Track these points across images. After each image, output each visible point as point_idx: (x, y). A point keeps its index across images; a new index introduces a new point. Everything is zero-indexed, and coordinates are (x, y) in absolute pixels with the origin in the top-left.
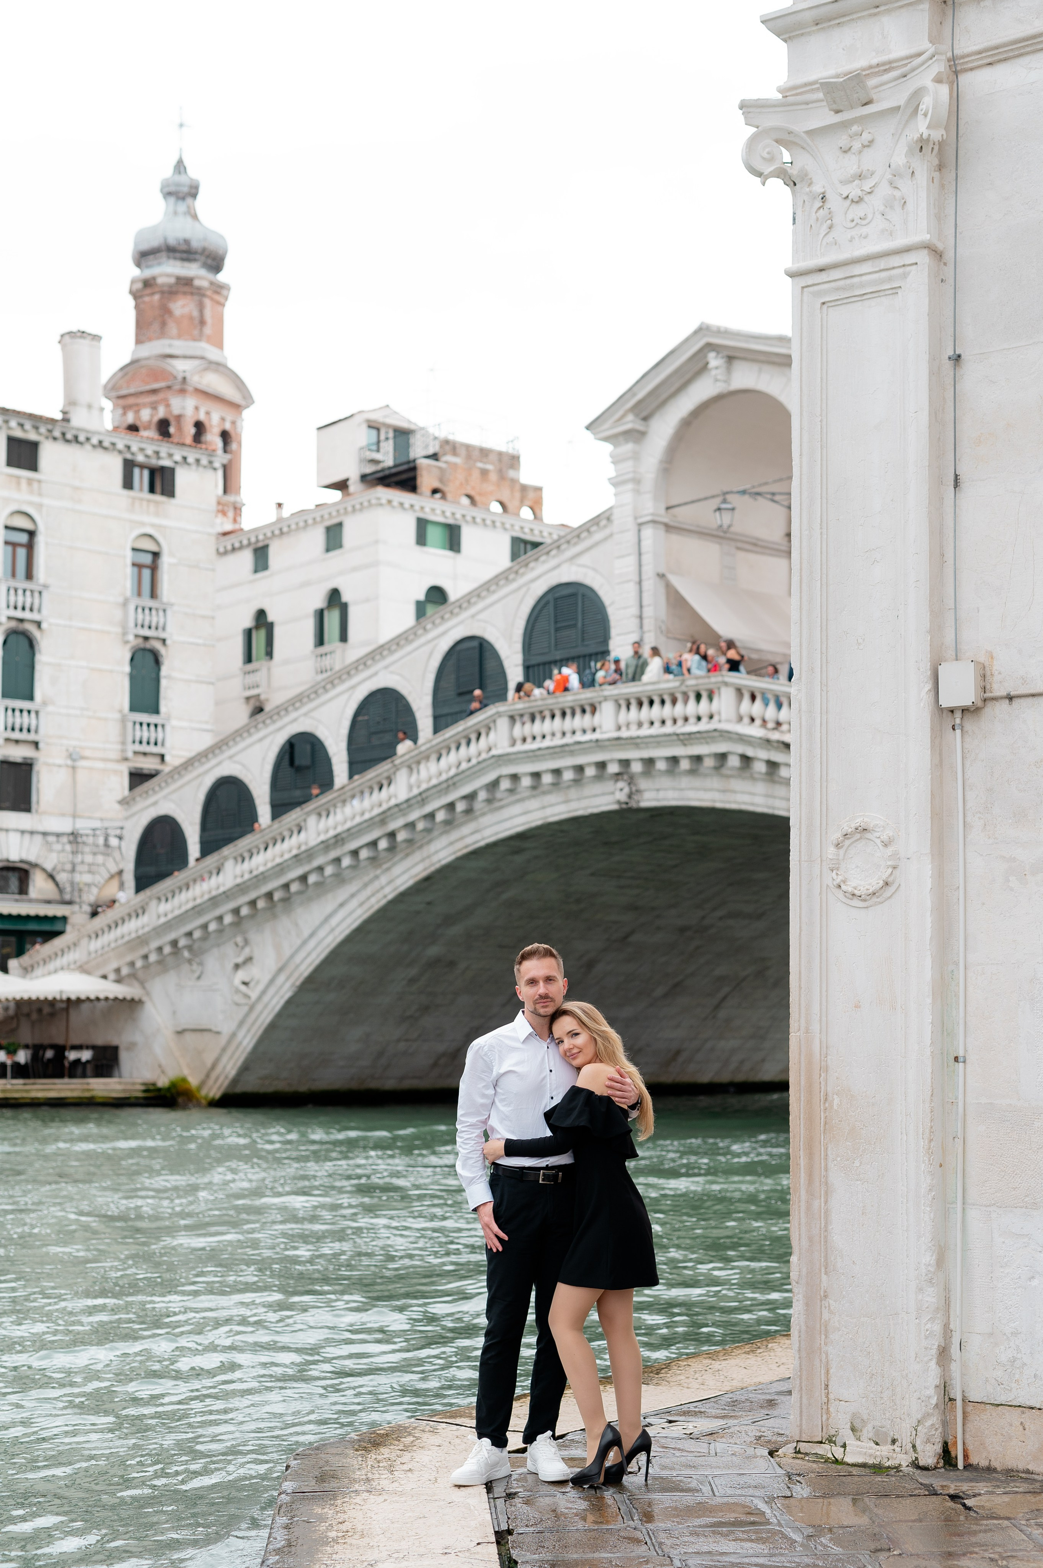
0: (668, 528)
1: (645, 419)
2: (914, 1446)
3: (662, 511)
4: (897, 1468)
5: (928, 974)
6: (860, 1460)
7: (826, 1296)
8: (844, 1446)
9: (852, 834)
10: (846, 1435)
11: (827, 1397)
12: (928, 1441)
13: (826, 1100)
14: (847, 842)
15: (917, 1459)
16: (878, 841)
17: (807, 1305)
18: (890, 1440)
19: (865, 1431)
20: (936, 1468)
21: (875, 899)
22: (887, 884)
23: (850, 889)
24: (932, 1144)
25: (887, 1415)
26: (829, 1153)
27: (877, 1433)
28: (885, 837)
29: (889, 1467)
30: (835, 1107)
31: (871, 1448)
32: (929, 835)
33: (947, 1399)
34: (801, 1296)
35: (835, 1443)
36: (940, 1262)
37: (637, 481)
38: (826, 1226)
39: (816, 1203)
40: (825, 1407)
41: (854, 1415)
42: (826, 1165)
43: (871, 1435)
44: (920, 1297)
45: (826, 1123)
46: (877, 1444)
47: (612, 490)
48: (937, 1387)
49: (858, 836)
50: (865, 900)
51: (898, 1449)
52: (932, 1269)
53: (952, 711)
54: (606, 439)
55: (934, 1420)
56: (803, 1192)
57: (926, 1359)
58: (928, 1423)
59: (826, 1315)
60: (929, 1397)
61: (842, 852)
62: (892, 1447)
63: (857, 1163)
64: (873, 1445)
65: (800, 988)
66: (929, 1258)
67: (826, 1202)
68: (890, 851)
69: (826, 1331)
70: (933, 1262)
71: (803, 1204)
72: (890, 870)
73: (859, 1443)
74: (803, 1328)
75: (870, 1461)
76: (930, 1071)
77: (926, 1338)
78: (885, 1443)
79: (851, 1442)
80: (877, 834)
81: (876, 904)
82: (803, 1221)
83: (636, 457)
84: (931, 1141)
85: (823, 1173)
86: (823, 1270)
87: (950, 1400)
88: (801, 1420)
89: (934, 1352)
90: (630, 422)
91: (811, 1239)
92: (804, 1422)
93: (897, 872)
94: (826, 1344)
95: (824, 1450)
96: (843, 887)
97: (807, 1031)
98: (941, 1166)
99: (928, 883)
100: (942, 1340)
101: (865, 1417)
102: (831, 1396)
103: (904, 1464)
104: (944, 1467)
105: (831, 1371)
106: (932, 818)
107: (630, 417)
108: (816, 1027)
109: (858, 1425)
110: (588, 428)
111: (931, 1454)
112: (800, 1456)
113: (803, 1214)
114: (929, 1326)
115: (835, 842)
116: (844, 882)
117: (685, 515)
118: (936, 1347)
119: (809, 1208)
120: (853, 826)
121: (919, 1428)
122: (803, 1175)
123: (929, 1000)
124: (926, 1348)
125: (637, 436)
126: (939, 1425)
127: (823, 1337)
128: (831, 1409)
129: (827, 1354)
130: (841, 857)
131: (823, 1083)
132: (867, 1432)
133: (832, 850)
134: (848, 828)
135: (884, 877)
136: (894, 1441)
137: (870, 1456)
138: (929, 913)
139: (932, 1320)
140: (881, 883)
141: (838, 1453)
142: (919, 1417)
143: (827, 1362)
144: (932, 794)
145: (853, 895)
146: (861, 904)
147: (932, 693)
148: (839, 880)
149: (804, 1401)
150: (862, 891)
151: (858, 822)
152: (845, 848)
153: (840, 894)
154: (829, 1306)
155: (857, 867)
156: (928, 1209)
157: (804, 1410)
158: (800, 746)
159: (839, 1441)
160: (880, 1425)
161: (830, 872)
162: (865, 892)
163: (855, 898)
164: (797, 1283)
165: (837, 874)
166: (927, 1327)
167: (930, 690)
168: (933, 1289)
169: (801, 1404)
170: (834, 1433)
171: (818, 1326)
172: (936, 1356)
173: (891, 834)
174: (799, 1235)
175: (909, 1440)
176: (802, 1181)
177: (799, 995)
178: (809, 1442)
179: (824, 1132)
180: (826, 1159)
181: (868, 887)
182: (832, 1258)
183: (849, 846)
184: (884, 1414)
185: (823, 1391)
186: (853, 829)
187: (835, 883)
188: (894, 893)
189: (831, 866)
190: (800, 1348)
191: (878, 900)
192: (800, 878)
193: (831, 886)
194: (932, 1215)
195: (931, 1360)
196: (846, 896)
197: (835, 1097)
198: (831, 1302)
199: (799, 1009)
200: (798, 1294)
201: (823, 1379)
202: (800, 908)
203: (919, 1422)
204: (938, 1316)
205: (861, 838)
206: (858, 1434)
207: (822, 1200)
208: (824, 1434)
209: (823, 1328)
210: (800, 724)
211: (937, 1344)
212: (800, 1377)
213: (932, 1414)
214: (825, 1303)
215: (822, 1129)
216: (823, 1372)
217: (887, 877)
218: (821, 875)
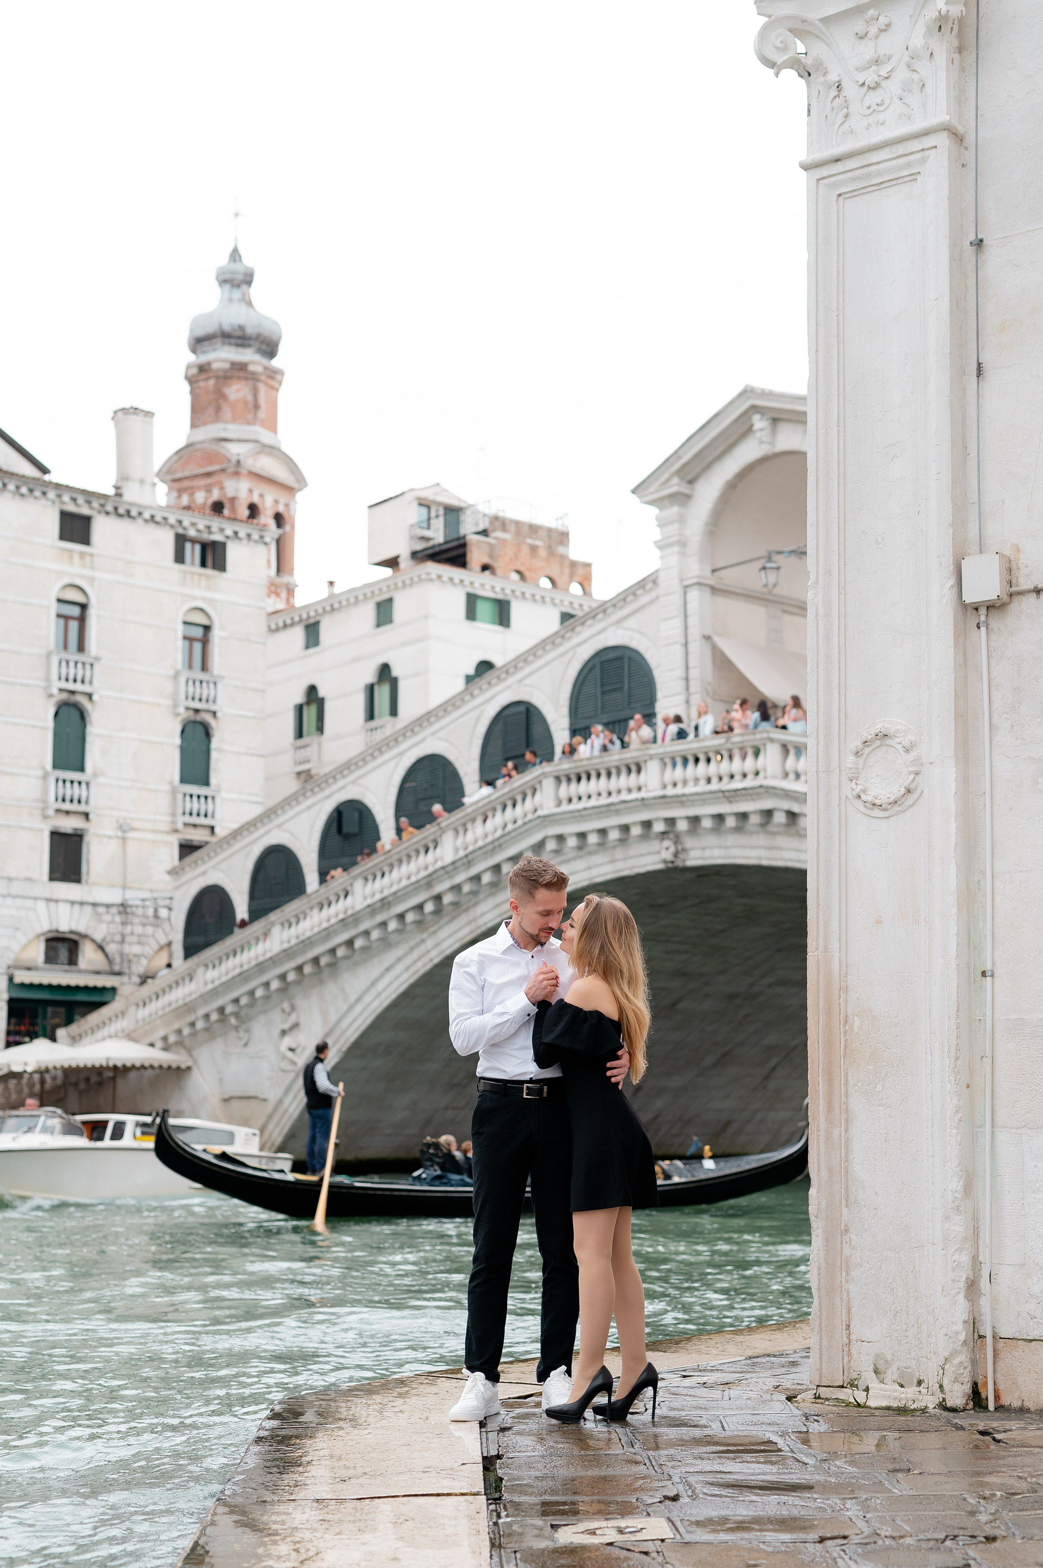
0: (715, 590)
1: (691, 482)
2: (941, 1387)
3: (708, 573)
4: (924, 1410)
5: (953, 883)
6: (884, 1404)
7: (847, 1231)
8: (867, 1390)
9: (872, 741)
10: (869, 1378)
11: (849, 1338)
12: (956, 1380)
13: (846, 1022)
14: (867, 750)
15: (944, 1400)
16: (899, 747)
17: (827, 1240)
18: (915, 1381)
19: (889, 1373)
20: (964, 1410)
21: (896, 808)
22: (909, 791)
23: (870, 799)
24: (959, 1063)
25: (913, 1355)
26: (850, 1078)
27: (902, 1374)
28: (906, 743)
29: (914, 1409)
30: (856, 1029)
31: (895, 1391)
32: (953, 736)
33: (976, 1337)
34: (820, 1231)
35: (857, 1387)
36: (968, 1189)
37: (682, 544)
38: (847, 1156)
39: (836, 1132)
40: (846, 1349)
41: (878, 1357)
42: (847, 1091)
43: (895, 1377)
44: (947, 1226)
45: (846, 1047)
46: (902, 1386)
48: (965, 1322)
49: (878, 743)
50: (886, 810)
51: (924, 1391)
52: (959, 1196)
53: (977, 609)
54: (652, 503)
55: (963, 1358)
56: (822, 1121)
57: (953, 1292)
58: (956, 1361)
59: (847, 1251)
60: (957, 1333)
61: (861, 760)
62: (918, 1389)
63: (879, 1088)
64: (898, 1387)
65: (818, 904)
66: (955, 1185)
67: (847, 1130)
68: (912, 756)
69: (847, 1267)
70: (960, 1188)
71: (822, 1133)
72: (912, 776)
73: (883, 1385)
74: (823, 1265)
75: (895, 1404)
76: (955, 985)
77: (954, 1269)
78: (911, 1385)
79: (874, 1385)
80: (898, 740)
81: (897, 813)
82: (822, 1150)
83: (681, 520)
84: (957, 1059)
85: (843, 1099)
86: (844, 1202)
87: (980, 1337)
88: (821, 1363)
89: (962, 1284)
90: (676, 485)
91: (830, 1170)
92: (824, 1365)
93: (919, 779)
94: (847, 1281)
95: (846, 1394)
96: (863, 797)
97: (826, 950)
98: (968, 1086)
99: (953, 787)
100: (971, 1273)
101: (889, 1358)
102: (853, 1337)
103: (931, 1406)
104: (973, 1409)
105: (853, 1310)
106: (956, 719)
107: (676, 480)
108: (835, 946)
109: (881, 1367)
110: (633, 492)
111: (960, 1394)
112: (819, 1401)
113: (822, 1144)
114: (956, 1257)
115: (854, 750)
116: (864, 791)
117: (730, 577)
118: (964, 1279)
119: (828, 1136)
120: (873, 732)
121: (946, 1367)
122: (822, 1102)
123: (954, 911)
124: (953, 1281)
125: (682, 499)
126: (967, 1363)
127: (844, 1274)
128: (853, 1351)
129: (848, 1292)
130: (861, 766)
131: (843, 1005)
132: (891, 1374)
133: (850, 760)
134: (868, 734)
135: (906, 784)
136: (920, 1383)
137: (895, 1398)
138: (953, 819)
139: (960, 1250)
140: (903, 790)
141: (861, 1397)
142: (946, 1354)
143: (849, 1301)
144: (956, 695)
145: (874, 805)
146: (882, 814)
147: (956, 589)
148: (858, 789)
149: (824, 1342)
150: (882, 800)
151: (878, 728)
152: (864, 756)
153: (859, 804)
154: (850, 1241)
155: (877, 775)
156: (955, 1132)
157: (824, 1352)
158: (818, 652)
159: (862, 1384)
160: (905, 1365)
161: (849, 782)
162: (886, 800)
163: (875, 808)
164: (816, 1217)
165: (857, 784)
166: (954, 1258)
167: (953, 586)
168: (960, 1217)
169: (821, 1346)
170: (856, 1376)
171: (839, 1263)
172: (964, 1289)
173: (913, 739)
174: (819, 1166)
175: (936, 1380)
176: (821, 1109)
177: (818, 912)
178: (830, 1386)
179: (844, 1057)
180: (846, 1085)
181: (889, 796)
182: (853, 1190)
183: (869, 754)
184: (909, 1354)
185: (844, 1332)
186: (873, 736)
187: (854, 794)
188: (916, 801)
189: (850, 775)
190: (819, 1285)
191: (900, 808)
192: (818, 789)
193: (850, 796)
194: (959, 1138)
195: (959, 1293)
196: (865, 807)
197: (856, 1018)
198: (852, 1236)
199: (818, 927)
200: (817, 1229)
201: (844, 1319)
202: (818, 821)
203: (946, 1359)
204: (966, 1246)
205: (881, 745)
206: (882, 1376)
207: (843, 1128)
208: (845, 1378)
209: (844, 1264)
210: (817, 629)
211: (965, 1276)
212: (820, 1316)
213: (961, 1352)
214: (846, 1238)
215: (842, 1053)
216: (844, 1311)
217: (909, 784)
218: (840, 786)
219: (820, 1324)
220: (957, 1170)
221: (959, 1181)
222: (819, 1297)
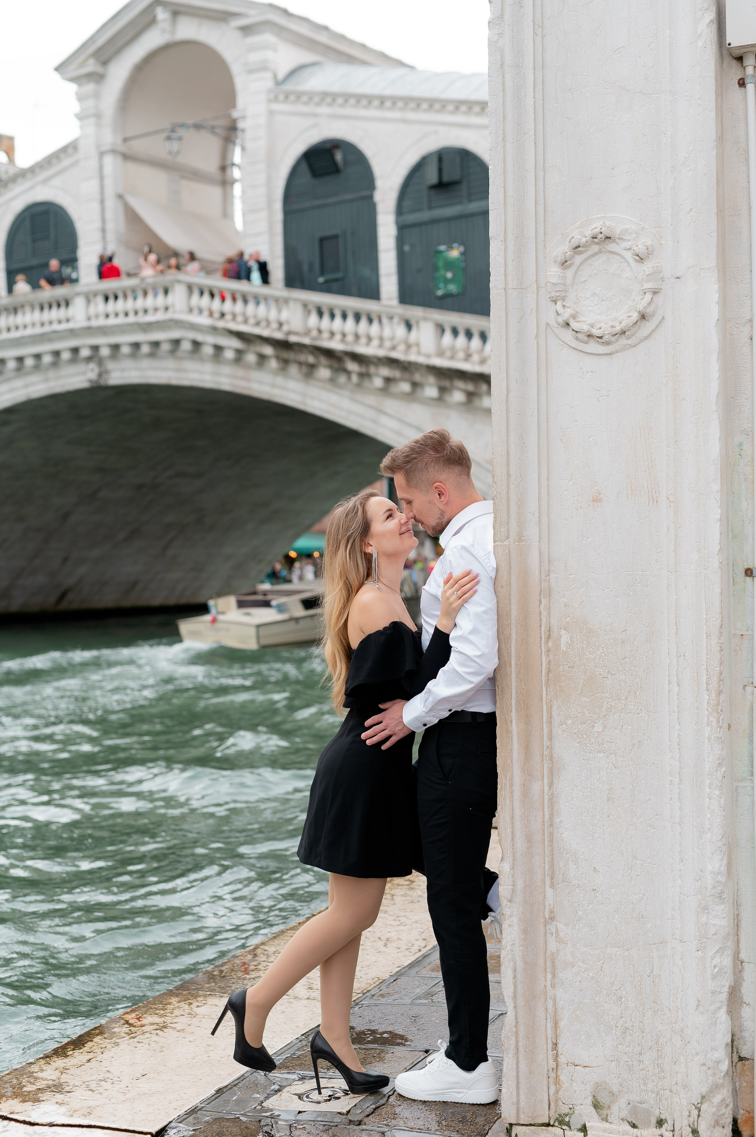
0: (126, 157)
1: (105, 63)
2: (695, 1132)
3: (119, 140)
5: (714, 447)
7: (552, 919)
8: (584, 1129)
9: (586, 246)
10: (585, 1113)
11: (556, 1060)
12: (717, 1123)
13: (549, 637)
14: (578, 259)
16: (628, 255)
17: (525, 932)
18: (654, 1121)
19: (615, 1108)
21: (623, 341)
22: (643, 317)
23: (585, 328)
24: (722, 697)
25: (650, 1086)
26: (555, 713)
27: (634, 1111)
28: (640, 248)
30: (563, 647)
31: (626, 1133)
32: (715, 239)
33: (736, 1059)
34: (515, 920)
35: (568, 1124)
36: (731, 866)
37: (98, 116)
38: (551, 819)
39: (536, 787)
40: (553, 1075)
41: (598, 1086)
42: (550, 731)
43: (624, 1114)
44: (704, 919)
45: (549, 671)
46: (634, 1126)
47: (77, 123)
48: (727, 1045)
49: (595, 248)
50: (608, 343)
51: (667, 1134)
52: (722, 879)
53: (740, 59)
54: (72, 80)
55: (724, 1094)
57: (713, 1008)
58: (717, 1099)
59: (552, 945)
60: (718, 1062)
61: (570, 273)
62: (658, 1132)
63: (599, 727)
64: (628, 1128)
65: (509, 475)
66: (716, 863)
67: (551, 784)
68: (648, 267)
69: (554, 967)
70: (723, 869)
71: (517, 788)
72: (648, 296)
73: (606, 1125)
74: (520, 965)
76: (717, 590)
77: (714, 977)
78: (648, 1125)
79: (594, 1123)
80: (627, 245)
81: (625, 348)
82: (518, 812)
83: (97, 96)
84: (720, 692)
85: (546, 743)
86: (548, 881)
87: (741, 1059)
88: (518, 1094)
89: (724, 996)
90: (91, 66)
91: (529, 839)
92: (522, 1097)
93: (658, 299)
94: (553, 986)
96: (574, 325)
97: (520, 538)
98: (731, 727)
99: (714, 312)
100: (732, 978)
101: (615, 1089)
102: (562, 1059)
105: (562, 1024)
106: (718, 214)
107: (91, 61)
108: (532, 532)
109: (604, 1099)
110: (57, 69)
113: (517, 803)
114: (717, 960)
115: (560, 259)
116: (574, 317)
117: (139, 146)
118: (726, 989)
119: (526, 793)
120: (589, 233)
121: (704, 1107)
122: (516, 746)
123: (716, 487)
124: (714, 992)
125: (97, 78)
126: (729, 1100)
127: (549, 976)
128: (562, 1078)
129: (555, 1000)
130: (569, 281)
131: (544, 613)
132: (618, 1109)
133: (554, 272)
134: (582, 235)
135: (641, 307)
136: (660, 1123)
138: (714, 357)
139: (721, 951)
140: (635, 316)
142: (704, 1090)
143: (555, 1012)
144: (718, 180)
145: (590, 336)
146: (602, 349)
147: (714, 27)
148: (566, 314)
149: (523, 1067)
150: (604, 329)
151: (596, 227)
152: (574, 268)
153: (567, 335)
154: (557, 932)
155: (594, 295)
156: (717, 792)
157: (522, 1080)
158: (504, 118)
159: (576, 1122)
160: (638, 1099)
161: (551, 305)
162: (610, 330)
163: (592, 340)
164: (510, 901)
165: (564, 306)
166: (714, 962)
167: (712, 21)
168: (722, 907)
169: (518, 1072)
170: (567, 1111)
171: (541, 961)
172: (726, 1003)
173: (649, 243)
174: (513, 833)
175: (685, 1122)
176: (515, 755)
177: (508, 486)
178: (531, 1125)
179: (547, 685)
180: (550, 723)
181: (613, 324)
182: (561, 864)
183: (581, 264)
184: (645, 1084)
185: (550, 1053)
186: (589, 238)
187: (560, 320)
188: (653, 331)
189: (553, 294)
190: (515, 992)
191: (629, 342)
192: (507, 314)
193: (553, 323)
194: (722, 801)
195: (720, 1008)
196: (577, 339)
197: (563, 632)
198: (560, 926)
199: (508, 506)
200: (511, 916)
201: (549, 1036)
202: (507, 359)
203: (703, 1097)
204: (729, 944)
205: (600, 252)
206: (605, 1112)
207: (546, 781)
208: (552, 1113)
209: (549, 963)
210: (503, 84)
211: (727, 985)
212: (517, 1034)
213: (722, 1085)
214: (552, 928)
215: (543, 679)
216: (549, 1025)
217: (646, 308)
218: (537, 309)
219: (517, 1042)
220: (720, 844)
221: (722, 860)
222: (515, 1007)
